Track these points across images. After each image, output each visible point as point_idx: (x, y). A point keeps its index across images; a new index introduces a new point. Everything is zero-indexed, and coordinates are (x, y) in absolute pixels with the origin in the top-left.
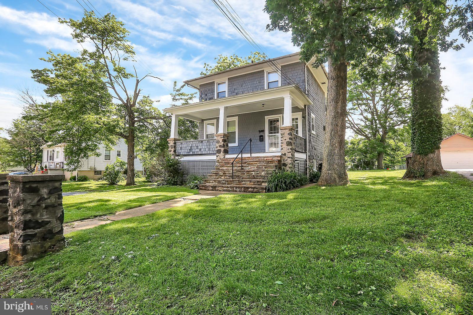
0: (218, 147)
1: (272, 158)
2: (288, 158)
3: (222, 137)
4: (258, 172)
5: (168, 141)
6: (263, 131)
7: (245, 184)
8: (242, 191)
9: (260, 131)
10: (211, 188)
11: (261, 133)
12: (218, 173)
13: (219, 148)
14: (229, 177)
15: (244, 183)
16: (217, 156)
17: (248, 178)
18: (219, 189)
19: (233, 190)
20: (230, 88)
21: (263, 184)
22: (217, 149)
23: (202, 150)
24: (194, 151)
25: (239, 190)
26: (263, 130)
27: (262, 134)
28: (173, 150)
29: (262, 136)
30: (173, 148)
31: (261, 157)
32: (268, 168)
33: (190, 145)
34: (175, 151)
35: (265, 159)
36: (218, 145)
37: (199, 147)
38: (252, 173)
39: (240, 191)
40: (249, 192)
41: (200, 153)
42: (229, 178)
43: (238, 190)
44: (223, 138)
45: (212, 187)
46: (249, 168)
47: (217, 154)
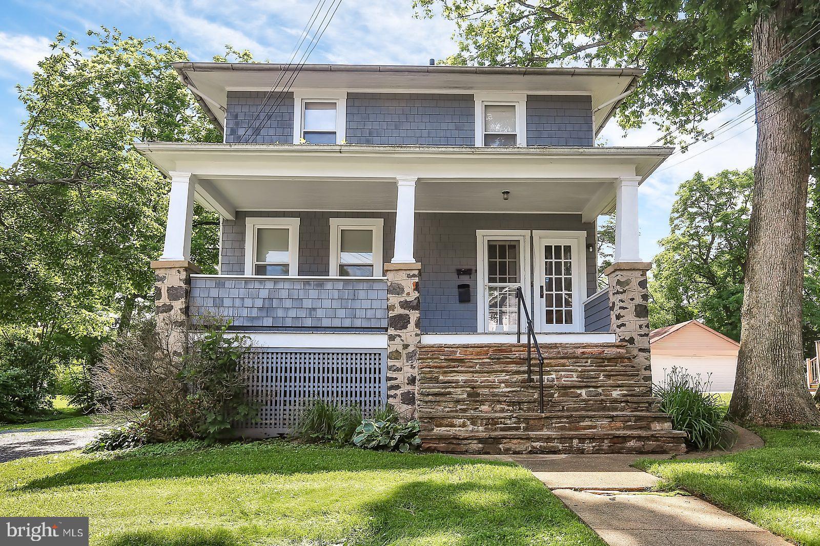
0: (397, 305)
1: (600, 349)
2: (640, 350)
3: (414, 276)
4: (600, 390)
5: (154, 269)
6: (470, 272)
7: (595, 427)
8: (602, 450)
9: (460, 272)
10: (475, 446)
11: (461, 277)
12: (450, 393)
13: (399, 311)
14: (509, 406)
15: (589, 423)
16: (391, 338)
17: (583, 409)
18: (513, 447)
19: (571, 447)
20: (353, 125)
21: (656, 426)
22: (391, 314)
23: (320, 313)
24: (280, 313)
25: (594, 447)
26: (470, 270)
27: (465, 280)
28: (179, 304)
29: (468, 286)
30: (183, 300)
31: (563, 346)
32: (616, 378)
33: (264, 294)
34: (186, 311)
35: (581, 350)
36: (394, 300)
37: (307, 304)
38: (579, 391)
39: (597, 451)
40: (630, 451)
41: (308, 323)
42: (511, 408)
43: (588, 446)
44: (416, 280)
45: (480, 440)
46: (554, 376)
47: (391, 331)
